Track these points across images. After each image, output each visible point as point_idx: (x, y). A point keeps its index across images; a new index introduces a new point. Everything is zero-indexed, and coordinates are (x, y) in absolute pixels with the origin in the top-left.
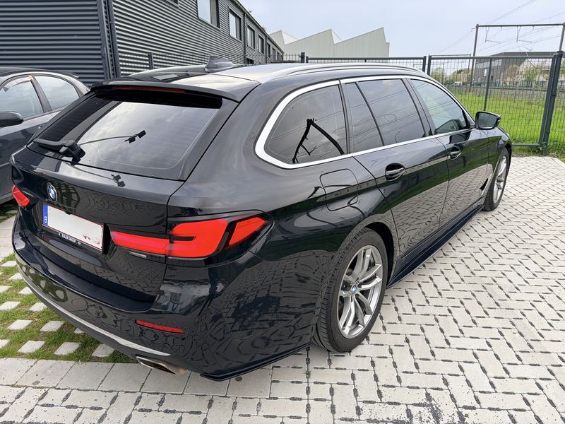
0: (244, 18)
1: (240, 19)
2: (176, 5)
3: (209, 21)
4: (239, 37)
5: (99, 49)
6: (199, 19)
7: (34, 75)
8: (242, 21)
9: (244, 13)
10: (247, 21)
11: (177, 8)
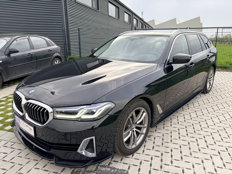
0: (132, 15)
1: (130, 15)
2: (98, 11)
3: (114, 16)
4: (129, 22)
5: (62, 28)
6: (109, 16)
7: (29, 36)
8: (131, 16)
9: (132, 13)
10: (134, 16)
11: (99, 12)
